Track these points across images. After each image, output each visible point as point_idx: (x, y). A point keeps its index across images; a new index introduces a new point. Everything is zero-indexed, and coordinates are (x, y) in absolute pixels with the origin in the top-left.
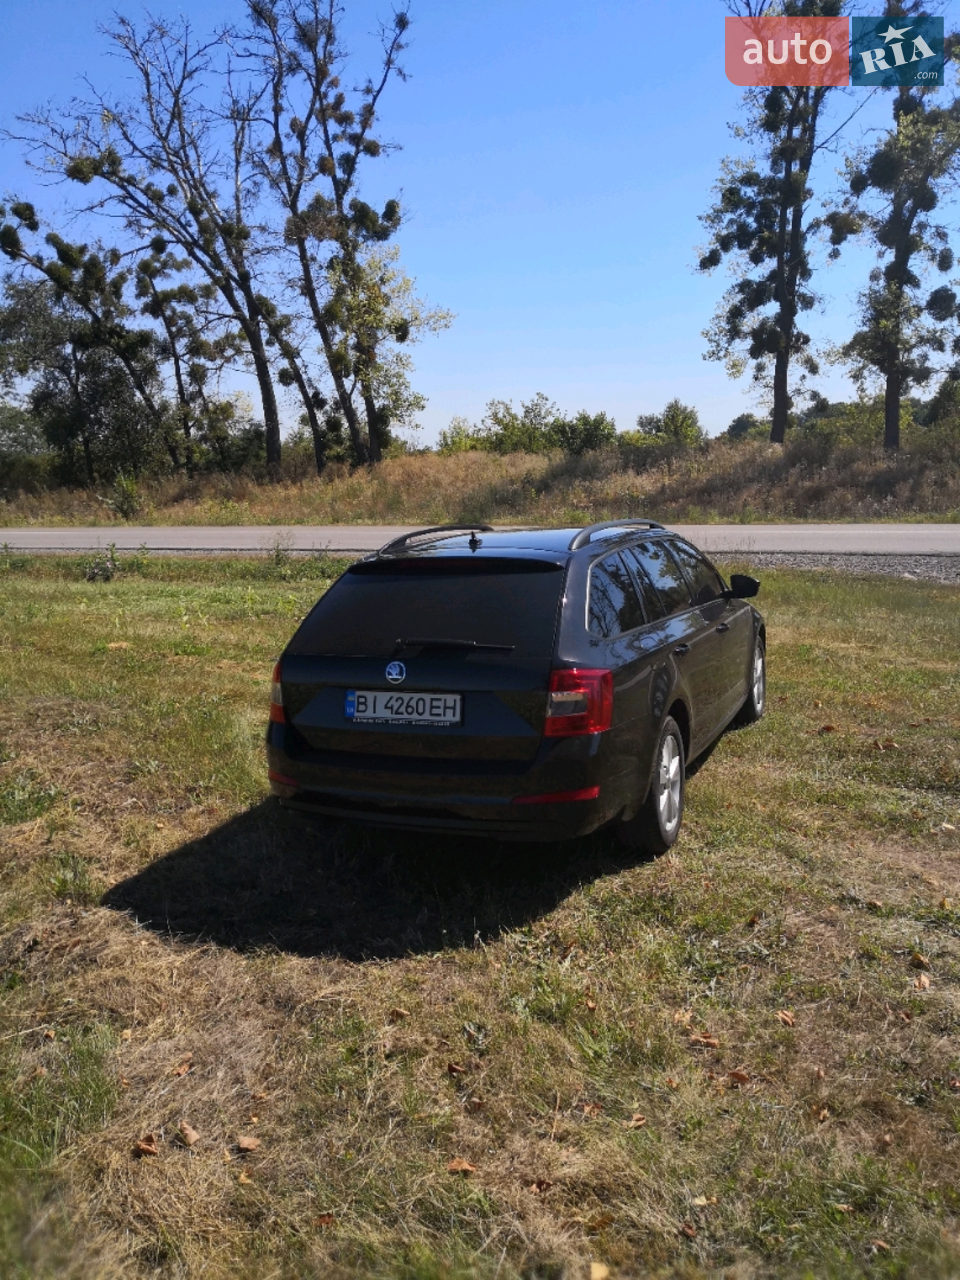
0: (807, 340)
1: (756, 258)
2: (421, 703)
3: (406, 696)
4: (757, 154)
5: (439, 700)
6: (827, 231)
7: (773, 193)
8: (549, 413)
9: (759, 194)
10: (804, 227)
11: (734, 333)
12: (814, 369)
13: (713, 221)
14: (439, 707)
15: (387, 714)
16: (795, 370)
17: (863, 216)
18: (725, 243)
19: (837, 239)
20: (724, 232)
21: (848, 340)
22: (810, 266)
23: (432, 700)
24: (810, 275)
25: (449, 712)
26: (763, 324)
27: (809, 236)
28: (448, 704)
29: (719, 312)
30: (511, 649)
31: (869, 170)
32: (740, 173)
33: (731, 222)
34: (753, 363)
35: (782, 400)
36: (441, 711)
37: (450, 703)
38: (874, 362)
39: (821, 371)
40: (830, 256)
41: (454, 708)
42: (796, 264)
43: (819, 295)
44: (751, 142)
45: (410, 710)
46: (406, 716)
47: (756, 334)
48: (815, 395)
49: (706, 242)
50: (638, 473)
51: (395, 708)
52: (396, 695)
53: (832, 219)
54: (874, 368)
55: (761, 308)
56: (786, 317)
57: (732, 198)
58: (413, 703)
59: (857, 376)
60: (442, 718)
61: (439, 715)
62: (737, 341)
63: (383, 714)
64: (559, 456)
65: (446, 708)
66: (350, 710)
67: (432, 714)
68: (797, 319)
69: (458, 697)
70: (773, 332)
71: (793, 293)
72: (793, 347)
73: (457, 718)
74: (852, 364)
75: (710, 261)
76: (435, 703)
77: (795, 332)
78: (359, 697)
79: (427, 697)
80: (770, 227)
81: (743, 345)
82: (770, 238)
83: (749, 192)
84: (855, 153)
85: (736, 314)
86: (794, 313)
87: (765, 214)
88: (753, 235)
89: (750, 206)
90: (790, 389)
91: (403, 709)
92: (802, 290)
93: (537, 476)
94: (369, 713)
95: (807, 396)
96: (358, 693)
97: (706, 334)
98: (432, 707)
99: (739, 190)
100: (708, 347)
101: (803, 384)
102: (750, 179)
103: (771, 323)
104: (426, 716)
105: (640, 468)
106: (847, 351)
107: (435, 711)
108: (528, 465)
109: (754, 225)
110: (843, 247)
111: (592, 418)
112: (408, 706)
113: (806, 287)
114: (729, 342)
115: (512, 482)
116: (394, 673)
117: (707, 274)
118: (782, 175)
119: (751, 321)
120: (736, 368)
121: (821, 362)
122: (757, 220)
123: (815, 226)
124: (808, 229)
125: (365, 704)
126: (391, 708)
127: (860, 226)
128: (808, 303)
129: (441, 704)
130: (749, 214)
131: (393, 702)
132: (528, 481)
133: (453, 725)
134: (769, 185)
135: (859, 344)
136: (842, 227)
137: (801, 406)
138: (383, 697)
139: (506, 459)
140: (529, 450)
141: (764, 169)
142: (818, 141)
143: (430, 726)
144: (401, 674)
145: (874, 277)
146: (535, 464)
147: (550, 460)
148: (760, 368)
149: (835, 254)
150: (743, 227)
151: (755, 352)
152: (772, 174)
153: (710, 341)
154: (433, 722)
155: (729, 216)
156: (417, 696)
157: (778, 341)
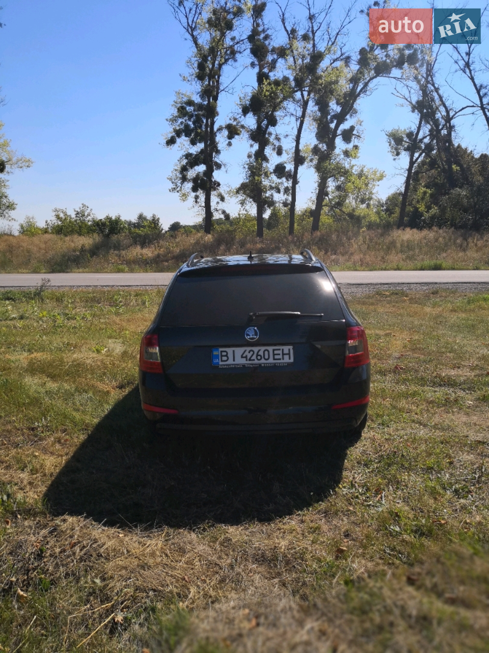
0: (219, 185)
1: (193, 143)
2: (266, 352)
3: (256, 349)
4: (193, 90)
5: (279, 350)
6: (226, 133)
7: (202, 111)
8: (89, 215)
9: (194, 110)
10: (215, 129)
11: (184, 179)
12: (222, 199)
13: (173, 121)
14: (279, 354)
15: (243, 361)
16: (214, 199)
17: (243, 127)
18: (178, 133)
19: (230, 137)
20: (178, 128)
21: (238, 186)
22: (219, 149)
23: (274, 350)
24: (220, 153)
25: (286, 357)
26: (198, 175)
27: (217, 134)
28: (285, 352)
29: (176, 168)
30: (321, 316)
31: (250, 105)
32: (185, 99)
33: (182, 123)
34: (193, 194)
35: (209, 213)
36: (280, 357)
37: (286, 351)
38: (251, 197)
39: (225, 200)
40: (228, 145)
41: (289, 354)
42: (212, 148)
43: (224, 162)
44: (191, 84)
45: (259, 357)
46: (256, 362)
47: (195, 180)
48: (224, 212)
49: (169, 131)
50: (142, 248)
51: (248, 358)
52: (249, 349)
53: (229, 127)
54: (251, 200)
55: (196, 168)
56: (209, 173)
57: (182, 111)
58: (261, 353)
59: (243, 203)
60: (282, 361)
61: (280, 359)
62: (186, 183)
63: (240, 361)
64: (97, 238)
65: (283, 354)
66: (216, 361)
67: (274, 359)
68: (214, 174)
69: (291, 347)
70: (202, 180)
71: (212, 161)
72: (212, 188)
73: (292, 360)
74: (241, 197)
75: (171, 142)
76: (276, 352)
77: (213, 180)
78: (222, 352)
79: (271, 349)
80: (200, 127)
81: (189, 186)
82: (201, 133)
83: (190, 109)
84: (243, 95)
85: (184, 169)
86: (213, 171)
87: (198, 122)
88: (192, 130)
89: (191, 116)
90: (212, 208)
91: (254, 357)
92: (216, 160)
93: (87, 247)
94: (230, 362)
95: (220, 212)
96: (221, 349)
97: (171, 179)
98: (274, 355)
99: (185, 109)
100: (172, 186)
101: (217, 206)
102: (190, 103)
103: (201, 175)
104: (271, 360)
105: (143, 245)
106: (237, 192)
107: (276, 357)
108: (81, 242)
109: (192, 126)
110: (233, 141)
111: (113, 218)
112: (258, 355)
113: (218, 159)
114: (182, 183)
115: (74, 251)
116: (251, 334)
117: (169, 148)
118: (206, 103)
119: (191, 174)
120: (184, 196)
121: (226, 196)
122: (194, 123)
123: (220, 129)
124: (217, 131)
125: (226, 356)
126: (246, 357)
127: (241, 132)
128: (219, 166)
129: (280, 352)
130: (190, 120)
131: (247, 353)
132: (83, 250)
133: (289, 364)
134: (200, 107)
135: (243, 188)
136: (233, 131)
137: (217, 216)
138: (239, 351)
139: (68, 238)
140: (80, 234)
141: (197, 99)
142: (221, 88)
143: (275, 366)
144: (256, 334)
145: (249, 156)
146: (86, 241)
147: (94, 239)
148: (197, 197)
149: (230, 144)
150: (187, 126)
151: (194, 189)
152: (201, 101)
153: (173, 183)
154: (275, 364)
155: (180, 120)
156: (263, 348)
157: (205, 185)
